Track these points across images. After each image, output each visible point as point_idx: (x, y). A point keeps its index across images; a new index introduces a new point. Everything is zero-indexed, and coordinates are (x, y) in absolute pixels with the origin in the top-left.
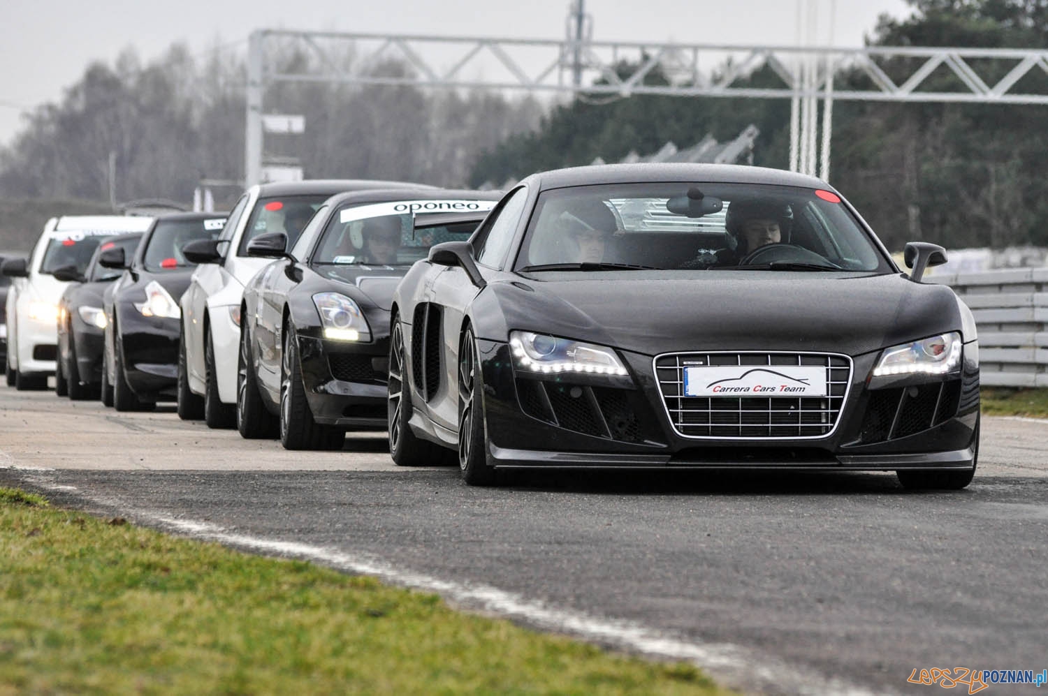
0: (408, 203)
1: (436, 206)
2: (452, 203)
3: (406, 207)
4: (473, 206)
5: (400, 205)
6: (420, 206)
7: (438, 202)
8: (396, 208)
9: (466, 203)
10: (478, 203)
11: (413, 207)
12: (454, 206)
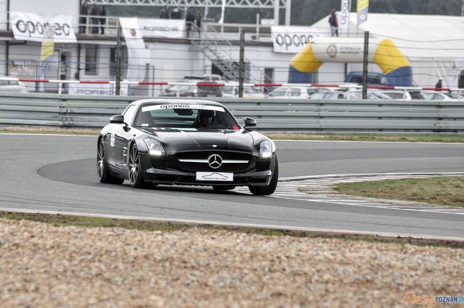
0: (165, 105)
1: (175, 106)
2: (180, 105)
3: (164, 107)
4: (187, 106)
5: (163, 106)
6: (169, 106)
7: (175, 105)
8: (161, 107)
9: (185, 105)
10: (189, 105)
11: (167, 107)
12: (181, 106)
